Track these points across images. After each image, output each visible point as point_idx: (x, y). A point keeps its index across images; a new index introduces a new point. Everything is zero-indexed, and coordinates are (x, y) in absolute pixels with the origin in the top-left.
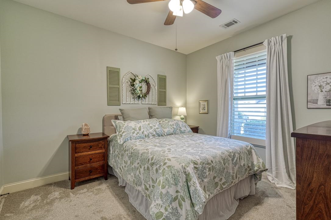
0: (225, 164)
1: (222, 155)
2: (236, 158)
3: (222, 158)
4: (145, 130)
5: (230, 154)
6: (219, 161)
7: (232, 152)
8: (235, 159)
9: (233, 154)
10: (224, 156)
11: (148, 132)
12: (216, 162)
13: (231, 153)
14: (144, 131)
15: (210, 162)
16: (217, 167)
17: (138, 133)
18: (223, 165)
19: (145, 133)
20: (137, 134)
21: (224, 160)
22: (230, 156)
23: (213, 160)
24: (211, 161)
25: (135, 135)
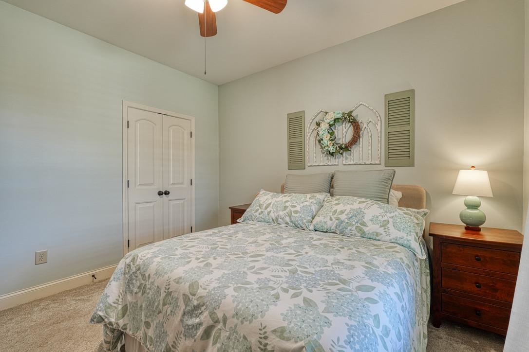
0: (164, 305)
1: (172, 283)
2: (197, 320)
3: (167, 287)
4: (272, 210)
5: (191, 297)
6: (158, 287)
7: (201, 297)
8: (194, 319)
9: (196, 303)
10: (173, 286)
11: (276, 215)
12: (153, 283)
13: (194, 295)
14: (270, 211)
15: (147, 275)
16: (150, 294)
17: (262, 212)
18: (161, 303)
19: (272, 214)
20: (260, 214)
21: (169, 294)
22: (186, 298)
23: (152, 276)
24: (149, 275)
25: (257, 214)
